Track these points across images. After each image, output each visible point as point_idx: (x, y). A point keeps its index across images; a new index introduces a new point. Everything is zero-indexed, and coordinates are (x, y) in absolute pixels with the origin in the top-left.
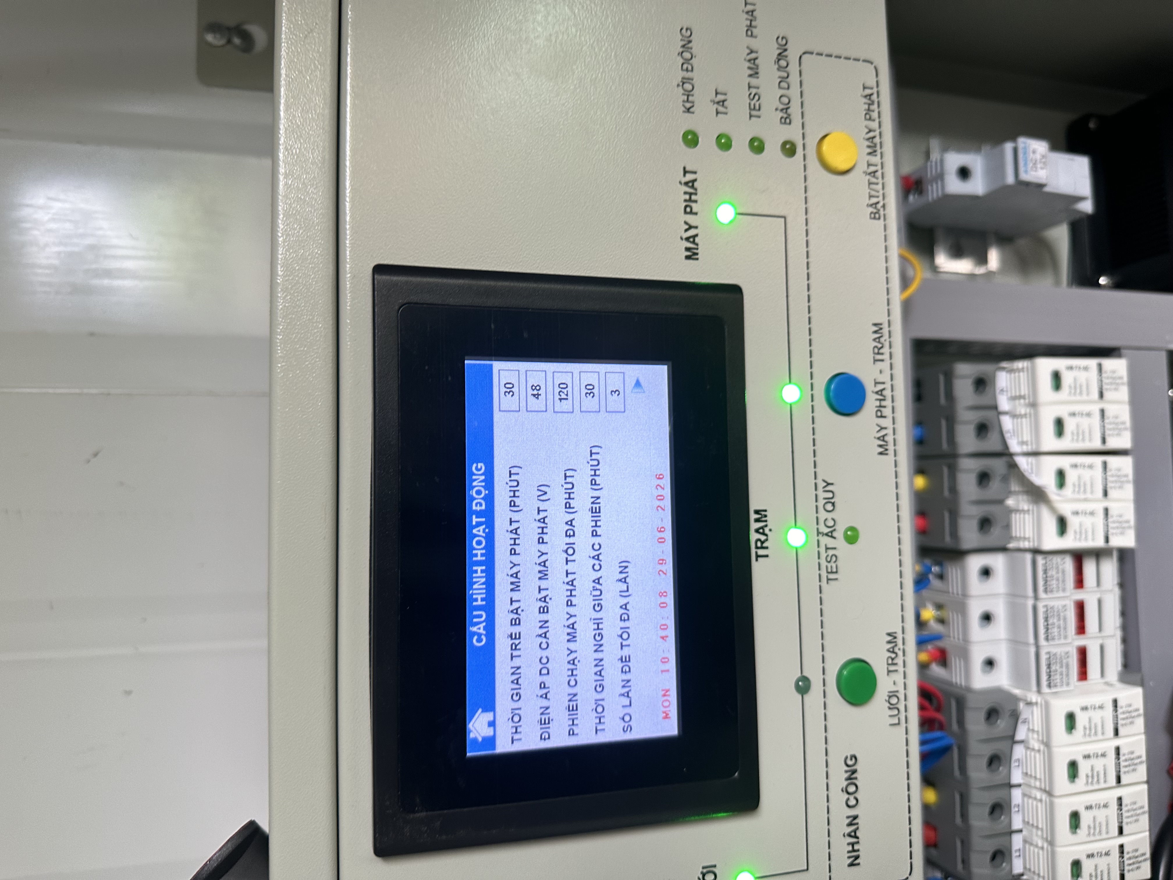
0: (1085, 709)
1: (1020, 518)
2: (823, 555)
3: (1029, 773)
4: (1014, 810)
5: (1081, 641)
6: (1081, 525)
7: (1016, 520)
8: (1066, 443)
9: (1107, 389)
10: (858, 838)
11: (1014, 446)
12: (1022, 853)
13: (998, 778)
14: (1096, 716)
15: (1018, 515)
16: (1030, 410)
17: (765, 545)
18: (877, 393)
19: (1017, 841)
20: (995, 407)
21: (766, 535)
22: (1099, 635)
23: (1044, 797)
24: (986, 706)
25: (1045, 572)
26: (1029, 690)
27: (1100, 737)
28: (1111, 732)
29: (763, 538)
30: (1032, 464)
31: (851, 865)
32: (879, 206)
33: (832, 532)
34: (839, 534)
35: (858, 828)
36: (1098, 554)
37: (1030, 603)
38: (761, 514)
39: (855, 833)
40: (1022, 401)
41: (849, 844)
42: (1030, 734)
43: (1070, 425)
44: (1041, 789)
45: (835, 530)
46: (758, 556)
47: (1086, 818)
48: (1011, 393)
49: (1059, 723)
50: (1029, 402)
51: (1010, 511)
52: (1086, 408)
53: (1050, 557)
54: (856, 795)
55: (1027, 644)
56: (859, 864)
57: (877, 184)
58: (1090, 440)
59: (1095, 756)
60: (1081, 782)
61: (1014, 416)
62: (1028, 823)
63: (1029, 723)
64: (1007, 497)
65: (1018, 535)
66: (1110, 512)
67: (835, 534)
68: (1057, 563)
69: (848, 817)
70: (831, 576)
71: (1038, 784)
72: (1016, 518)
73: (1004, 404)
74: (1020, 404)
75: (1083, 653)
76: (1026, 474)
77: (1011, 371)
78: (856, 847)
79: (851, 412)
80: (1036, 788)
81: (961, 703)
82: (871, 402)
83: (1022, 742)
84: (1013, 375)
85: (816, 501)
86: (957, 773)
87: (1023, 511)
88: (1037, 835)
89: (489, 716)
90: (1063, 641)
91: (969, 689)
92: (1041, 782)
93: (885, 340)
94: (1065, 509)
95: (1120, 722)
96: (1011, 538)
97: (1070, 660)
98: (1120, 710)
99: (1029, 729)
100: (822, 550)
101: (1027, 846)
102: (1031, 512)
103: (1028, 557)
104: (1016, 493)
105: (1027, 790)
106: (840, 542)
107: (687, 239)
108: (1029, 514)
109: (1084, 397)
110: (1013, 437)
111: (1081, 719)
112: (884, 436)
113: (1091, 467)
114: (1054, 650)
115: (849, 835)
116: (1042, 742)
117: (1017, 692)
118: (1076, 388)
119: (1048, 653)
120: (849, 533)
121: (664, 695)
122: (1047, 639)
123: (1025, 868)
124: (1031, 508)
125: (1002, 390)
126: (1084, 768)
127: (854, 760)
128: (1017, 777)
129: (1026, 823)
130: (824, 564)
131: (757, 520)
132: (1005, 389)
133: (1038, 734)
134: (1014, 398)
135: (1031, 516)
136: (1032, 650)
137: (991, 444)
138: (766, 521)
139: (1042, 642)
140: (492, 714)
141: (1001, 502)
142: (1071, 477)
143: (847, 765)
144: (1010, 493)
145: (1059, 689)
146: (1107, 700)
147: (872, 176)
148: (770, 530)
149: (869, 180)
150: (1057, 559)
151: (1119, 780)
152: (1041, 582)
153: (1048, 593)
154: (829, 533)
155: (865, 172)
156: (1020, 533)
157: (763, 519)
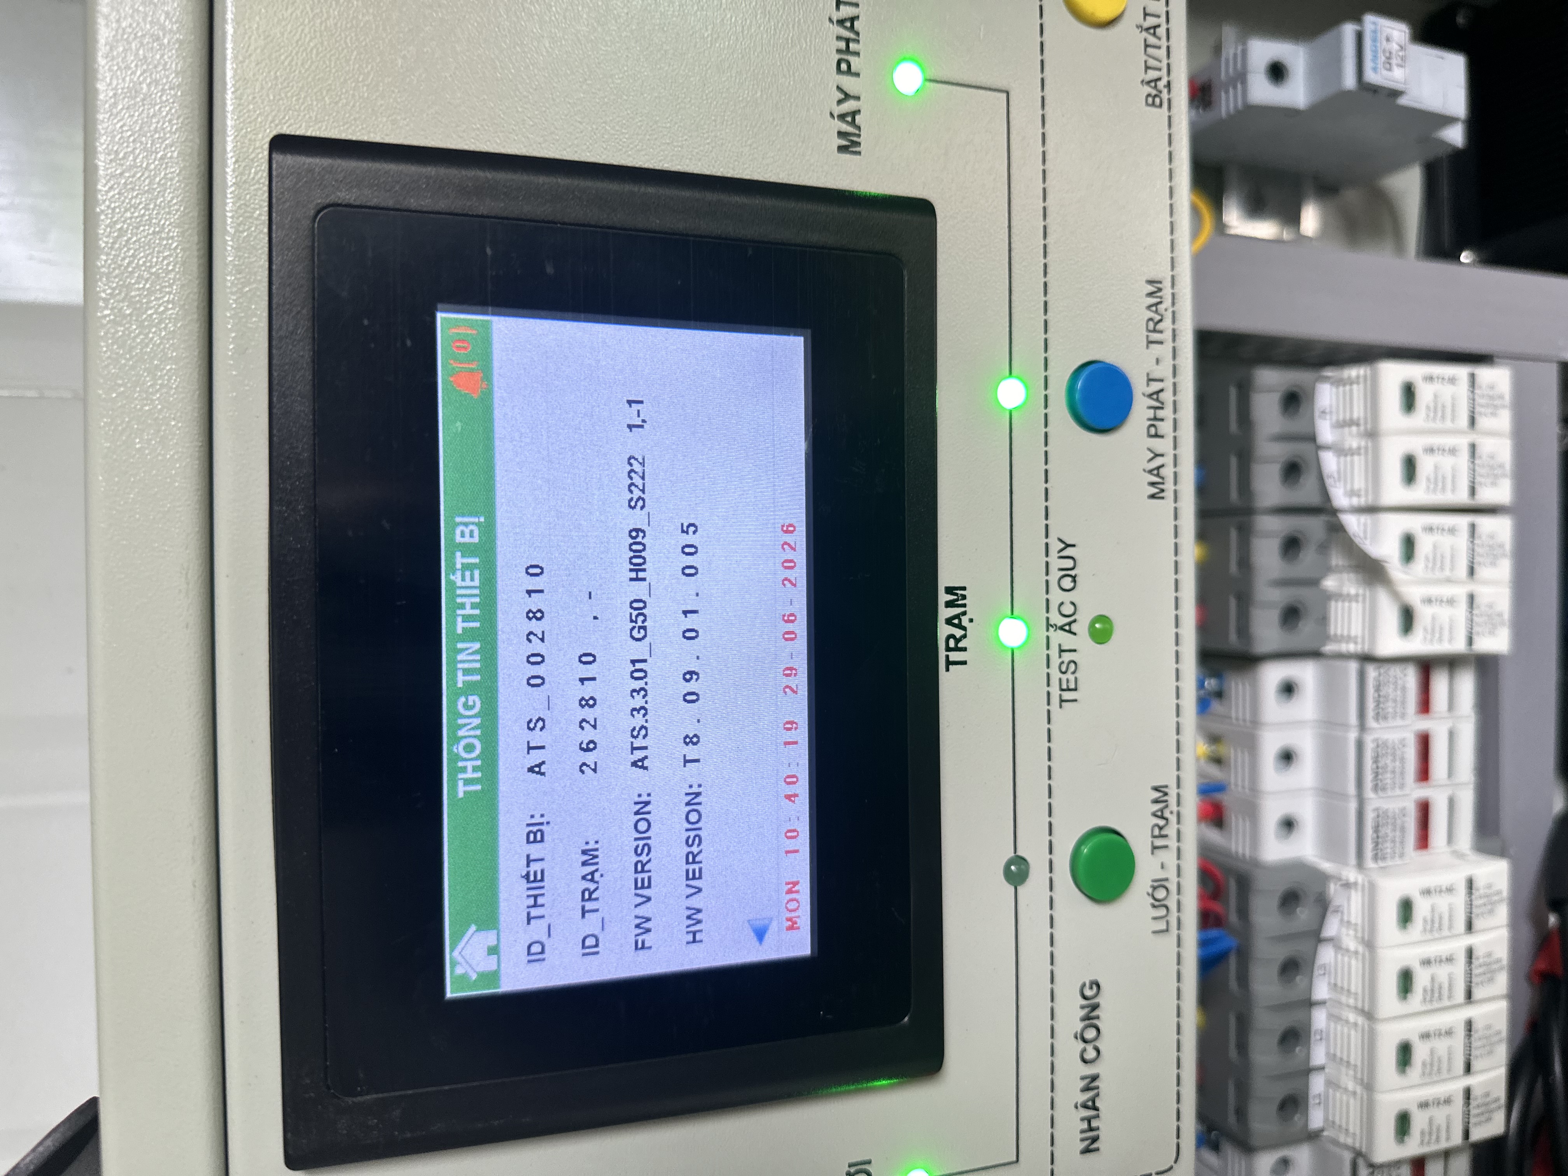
0: (1427, 892)
1: (1343, 609)
2: (1055, 661)
3: (1339, 984)
4: (1315, 1038)
5: (1423, 792)
6: (1434, 618)
7: (1337, 610)
8: (1418, 495)
9: (1481, 414)
10: (1096, 1109)
11: (1340, 498)
12: (1324, 1101)
13: (1294, 991)
14: (1443, 903)
15: (1340, 604)
16: (1367, 443)
17: (960, 645)
18: (1150, 396)
19: (1317, 1084)
20: (1311, 438)
21: (964, 629)
22: (1448, 782)
23: (1360, 1020)
24: (1281, 888)
25: (1378, 689)
26: (1345, 863)
27: (1446, 932)
28: (1460, 924)
29: (958, 633)
30: (1365, 525)
31: (1086, 1151)
32: (1161, 84)
33: (1069, 624)
34: (1082, 627)
35: (1098, 1095)
36: (1452, 663)
37: (1353, 735)
38: (956, 594)
39: (1094, 1102)
40: (1354, 429)
41: (1082, 1119)
42: (1344, 930)
43: (1425, 466)
44: (1356, 1009)
45: (1075, 621)
46: (949, 663)
47: (1420, 1052)
48: (1338, 416)
49: (1389, 913)
50: (1366, 429)
51: (1328, 597)
52: (1448, 441)
53: (1386, 667)
54: (1098, 1044)
55: (1344, 796)
56: (1097, 1149)
57: (1159, 48)
58: (1454, 490)
59: (1438, 961)
60: (1416, 999)
61: (1341, 451)
62: (1335, 1055)
63: (1342, 913)
64: (1323, 576)
65: (1339, 632)
66: (1477, 601)
67: (1074, 627)
68: (1395, 677)
69: (1083, 1078)
70: (1067, 695)
71: (1351, 1001)
72: (1336, 608)
73: (1326, 432)
74: (1350, 434)
75: (1424, 810)
76: (1357, 540)
77: (1339, 382)
78: (1094, 1124)
79: (1107, 427)
80: (1348, 1006)
81: (1244, 883)
82: (1141, 410)
83: (1330, 940)
84: (1341, 389)
85: (1047, 574)
86: (1233, 984)
87: (1349, 598)
88: (1347, 1075)
89: (488, 938)
90: (1398, 792)
91: (1256, 863)
92: (1356, 999)
93: (1166, 310)
94: (1414, 594)
95: (1476, 911)
96: (1326, 638)
97: (1406, 819)
98: (1476, 894)
99: (1342, 920)
100: (1054, 652)
101: (1332, 1090)
102: (1360, 599)
103: (1353, 667)
104: (1338, 570)
105: (1335, 1011)
106: (1082, 641)
107: (842, 117)
108: (1357, 601)
109: (1448, 424)
110: (1338, 483)
111: (1421, 908)
112: (1158, 468)
113: (1452, 531)
114: (1385, 805)
115: (1085, 1106)
116: (1362, 941)
117: (1326, 866)
118: (1437, 410)
119: (1377, 809)
120: (1097, 626)
121: (789, 892)
122: (1376, 788)
123: (1326, 1120)
124: (1361, 591)
125: (1324, 412)
126: (1422, 978)
127: (1095, 987)
128: (1321, 991)
129: (1332, 1057)
130: (1056, 675)
131: (949, 604)
132: (1328, 410)
133: (1356, 930)
134: (1342, 425)
135: (1360, 605)
136: (1353, 806)
137: (1305, 494)
138: (964, 606)
139: (1369, 794)
140: (494, 932)
141: (1314, 582)
142: (1424, 545)
143: (1085, 997)
144: (1328, 570)
145: (1389, 863)
146: (1458, 878)
147: (1150, 34)
148: (971, 620)
149: (1145, 40)
150: (1395, 671)
151: (1469, 995)
152: (1370, 705)
153: (1381, 721)
154: (1065, 625)
155: (1139, 27)
156: (1343, 630)
157: (960, 602)
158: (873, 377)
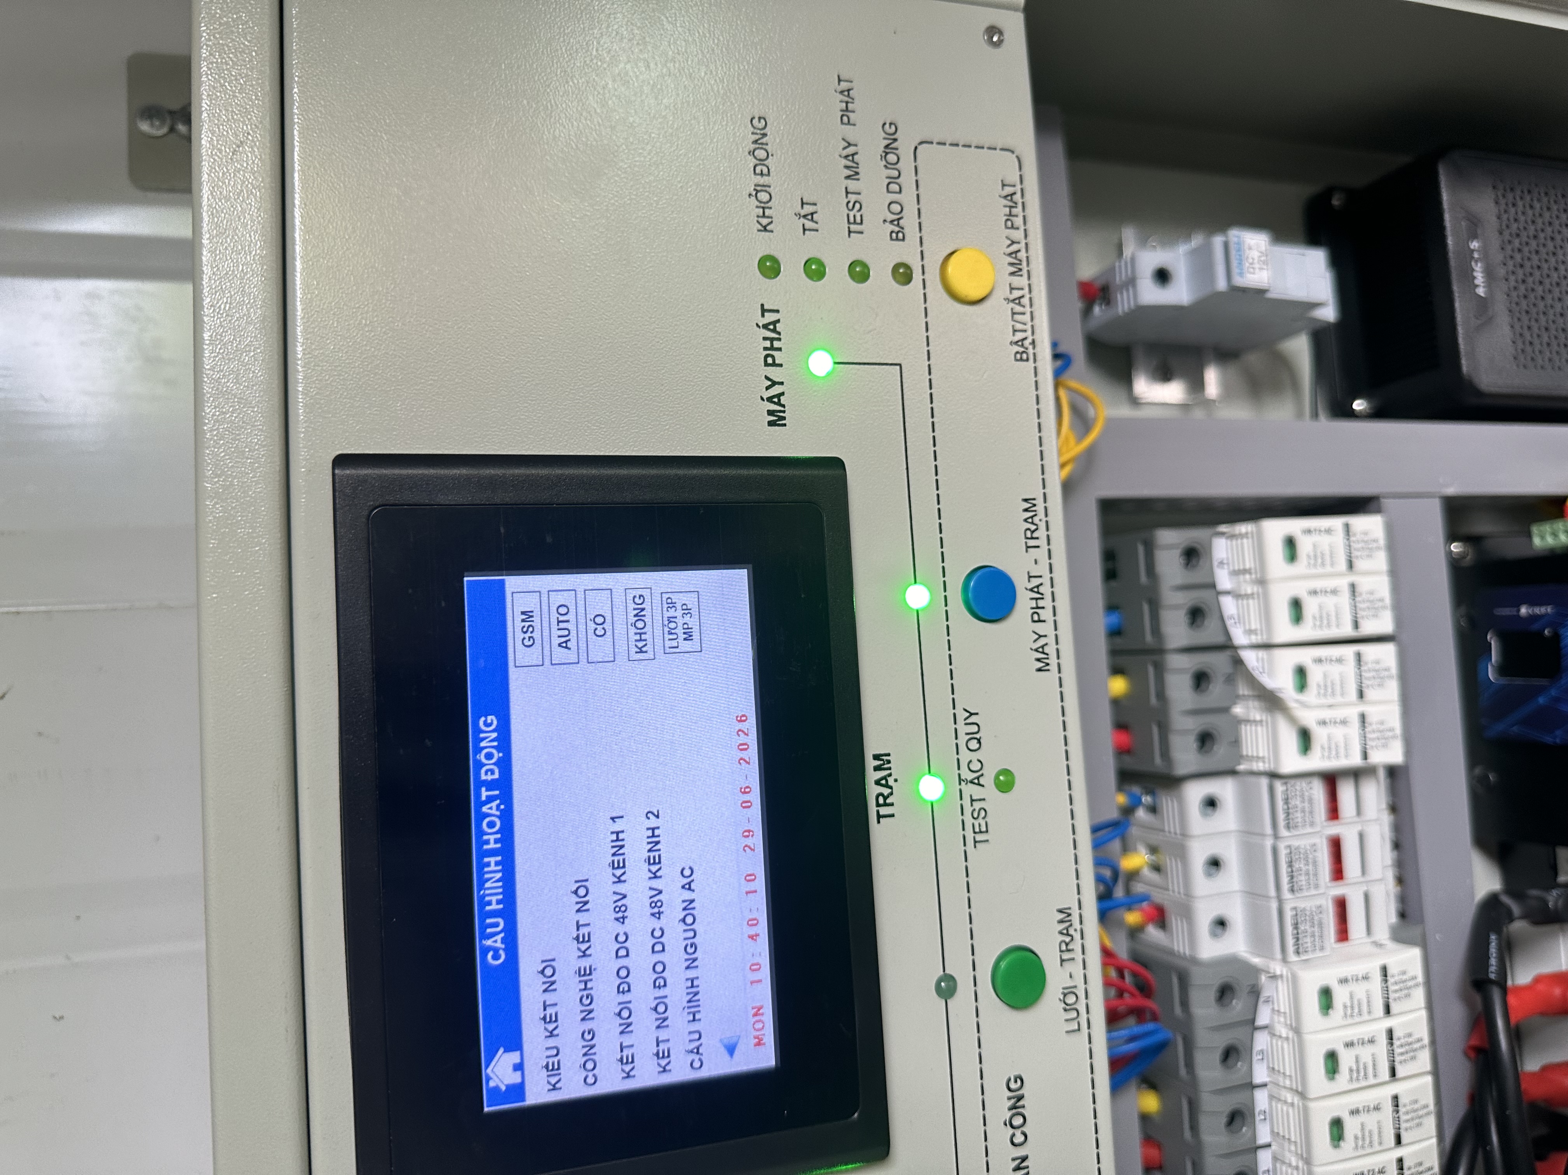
0: (1344, 981)
1: (1251, 732)
2: (968, 809)
3: (1276, 1068)
4: (1259, 1118)
5: (1338, 890)
6: (1329, 738)
7: (1247, 733)
8: (1306, 632)
9: (1357, 557)
11: (1239, 637)
13: (1236, 1076)
14: (1360, 990)
15: (1248, 727)
16: (1258, 589)
17: (888, 801)
18: (1031, 590)
19: (1264, 1159)
20: (1212, 586)
21: (891, 788)
22: (1362, 879)
23: (1296, 1100)
24: (1216, 983)
25: (1286, 801)
26: (1273, 959)
27: (1366, 1017)
28: (1380, 1010)
29: (886, 791)
30: (1262, 660)
32: (1027, 343)
33: (978, 778)
34: (988, 780)
36: (1357, 774)
37: (1269, 843)
38: (883, 760)
40: (1248, 577)
42: (1275, 1018)
43: (1310, 607)
44: (1291, 1089)
45: (982, 775)
46: (879, 817)
47: (1351, 1127)
48: (1234, 566)
49: (1311, 1002)
50: (1256, 578)
51: (1239, 722)
52: (1330, 583)
53: (1292, 782)
54: (1024, 1129)
55: (1268, 897)
57: (1024, 314)
58: (1338, 624)
59: (1360, 1043)
60: (1343, 1080)
61: (1237, 596)
62: (1278, 1134)
63: (1273, 1003)
64: (1235, 703)
65: (1250, 754)
66: (1368, 719)
67: (982, 781)
68: (1302, 790)
69: (1014, 1159)
70: (979, 837)
71: (1288, 1082)
72: (1246, 731)
73: (1224, 580)
74: (1245, 581)
75: (1341, 905)
76: (1256, 674)
77: (1232, 537)
79: (997, 617)
80: (1285, 1087)
81: (1184, 980)
82: (1024, 602)
83: (1265, 1027)
84: (1234, 542)
85: (956, 738)
86: (1183, 1072)
87: (1255, 723)
88: (1290, 1151)
89: (514, 1057)
90: (1313, 892)
91: (1195, 961)
92: (1291, 1080)
93: (1040, 520)
94: (1308, 718)
95: (1392, 996)
96: (1240, 758)
97: (1324, 916)
98: (1391, 980)
99: (1273, 1009)
100: (967, 802)
101: (1278, 1165)
102: (1264, 723)
103: (1264, 782)
104: (1244, 698)
105: (1275, 1092)
106: (989, 791)
107: (770, 399)
108: (1262, 725)
109: (1328, 569)
110: (1238, 624)
111: (1340, 996)
112: (1042, 647)
113: (1340, 660)
114: (1301, 905)
116: (1291, 1028)
117: (1256, 961)
118: (1317, 558)
119: (1295, 908)
120: (1001, 778)
121: (756, 1015)
122: (1292, 890)
124: (1264, 718)
125: (1221, 563)
126: (1346, 1059)
127: (1019, 1081)
128: (1260, 1074)
129: (1275, 1134)
130: (969, 821)
131: (877, 768)
132: (1225, 561)
133: (1285, 1018)
134: (1236, 573)
135: (1264, 728)
136: (1274, 905)
137: (1208, 634)
138: (890, 769)
139: (1287, 895)
140: (518, 1053)
141: (1225, 710)
142: (1315, 675)
143: (1009, 1089)
144: (1236, 698)
145: (1310, 956)
146: (1373, 967)
147: (1016, 304)
148: (896, 780)
149: (1012, 309)
150: (1301, 785)
151: (1393, 1072)
152: (1281, 816)
153: (1292, 830)
154: (975, 779)
155: (1007, 299)
156: (1252, 751)
157: (886, 766)
158: (803, 596)
